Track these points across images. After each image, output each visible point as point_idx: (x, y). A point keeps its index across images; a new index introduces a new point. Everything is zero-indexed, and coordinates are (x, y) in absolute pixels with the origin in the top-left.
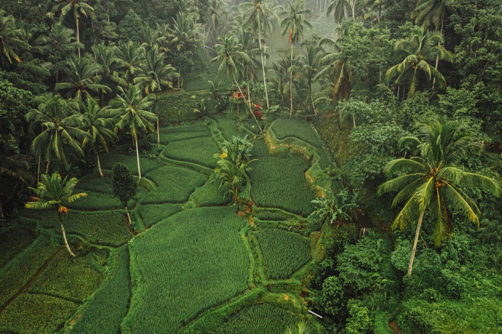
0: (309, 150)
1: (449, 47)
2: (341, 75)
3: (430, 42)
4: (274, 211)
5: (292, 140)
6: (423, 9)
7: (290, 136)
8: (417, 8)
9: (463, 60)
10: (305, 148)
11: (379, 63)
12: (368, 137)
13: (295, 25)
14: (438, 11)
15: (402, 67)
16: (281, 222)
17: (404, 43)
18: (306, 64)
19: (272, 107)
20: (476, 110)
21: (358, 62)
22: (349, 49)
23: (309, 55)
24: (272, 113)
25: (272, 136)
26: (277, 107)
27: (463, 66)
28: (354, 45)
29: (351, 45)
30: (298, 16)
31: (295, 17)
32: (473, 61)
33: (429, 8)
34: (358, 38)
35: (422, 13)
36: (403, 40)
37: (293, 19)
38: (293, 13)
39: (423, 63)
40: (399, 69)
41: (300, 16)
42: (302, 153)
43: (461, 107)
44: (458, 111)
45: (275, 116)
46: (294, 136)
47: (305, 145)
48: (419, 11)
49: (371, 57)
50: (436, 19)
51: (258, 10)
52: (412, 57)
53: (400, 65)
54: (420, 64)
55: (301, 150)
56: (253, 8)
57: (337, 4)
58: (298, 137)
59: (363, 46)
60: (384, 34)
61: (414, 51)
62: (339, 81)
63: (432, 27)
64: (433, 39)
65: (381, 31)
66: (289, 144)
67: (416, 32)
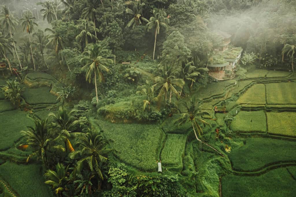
0: (49, 83)
1: (97, 27)
2: (58, 43)
3: (89, 25)
4: (40, 105)
5: (39, 80)
6: (85, 14)
7: (38, 78)
8: (83, 13)
9: (103, 31)
10: (47, 82)
11: (72, 35)
12: (73, 62)
13: (29, 25)
14: (91, 14)
15: (81, 35)
16: (45, 109)
17: (80, 26)
18: (38, 43)
19: (24, 68)
20: (109, 47)
21: (64, 35)
22: (59, 30)
23: (39, 39)
24: (24, 71)
25: (28, 80)
26: (27, 67)
27: (103, 33)
28: (60, 28)
29: (59, 29)
30: (30, 20)
31: (28, 21)
32: (106, 31)
33: (88, 13)
34: (61, 26)
35: (85, 15)
36: (79, 25)
37: (27, 22)
38: (27, 19)
39: (88, 33)
40: (80, 36)
41: (31, 20)
42: (46, 85)
43: (104, 46)
44: (103, 48)
45: (26, 72)
46: (40, 78)
47: (46, 81)
48: (84, 14)
49: (68, 33)
50: (91, 17)
51: (7, 18)
52: (84, 31)
53: (80, 34)
54: (87, 33)
55: (45, 83)
56: (4, 17)
57: (47, 14)
58: (42, 78)
59: (64, 29)
60: (71, 24)
61: (84, 29)
62: (57, 46)
63: (90, 20)
64: (90, 24)
65: (70, 23)
66: (38, 82)
67: (83, 22)
